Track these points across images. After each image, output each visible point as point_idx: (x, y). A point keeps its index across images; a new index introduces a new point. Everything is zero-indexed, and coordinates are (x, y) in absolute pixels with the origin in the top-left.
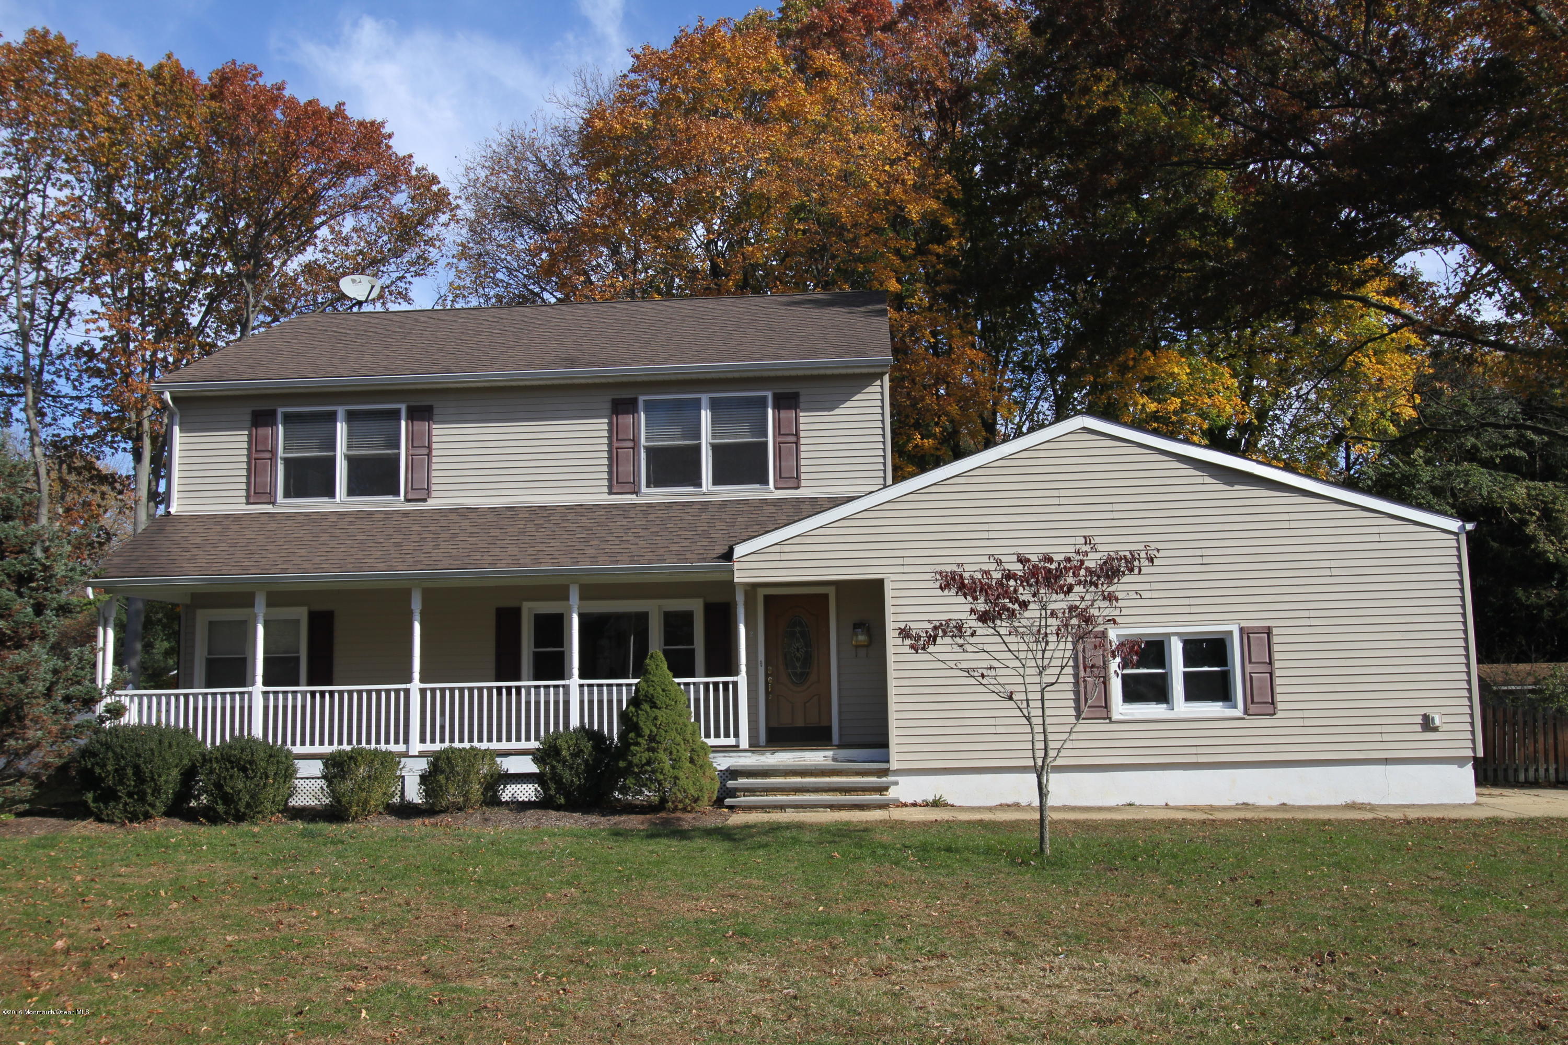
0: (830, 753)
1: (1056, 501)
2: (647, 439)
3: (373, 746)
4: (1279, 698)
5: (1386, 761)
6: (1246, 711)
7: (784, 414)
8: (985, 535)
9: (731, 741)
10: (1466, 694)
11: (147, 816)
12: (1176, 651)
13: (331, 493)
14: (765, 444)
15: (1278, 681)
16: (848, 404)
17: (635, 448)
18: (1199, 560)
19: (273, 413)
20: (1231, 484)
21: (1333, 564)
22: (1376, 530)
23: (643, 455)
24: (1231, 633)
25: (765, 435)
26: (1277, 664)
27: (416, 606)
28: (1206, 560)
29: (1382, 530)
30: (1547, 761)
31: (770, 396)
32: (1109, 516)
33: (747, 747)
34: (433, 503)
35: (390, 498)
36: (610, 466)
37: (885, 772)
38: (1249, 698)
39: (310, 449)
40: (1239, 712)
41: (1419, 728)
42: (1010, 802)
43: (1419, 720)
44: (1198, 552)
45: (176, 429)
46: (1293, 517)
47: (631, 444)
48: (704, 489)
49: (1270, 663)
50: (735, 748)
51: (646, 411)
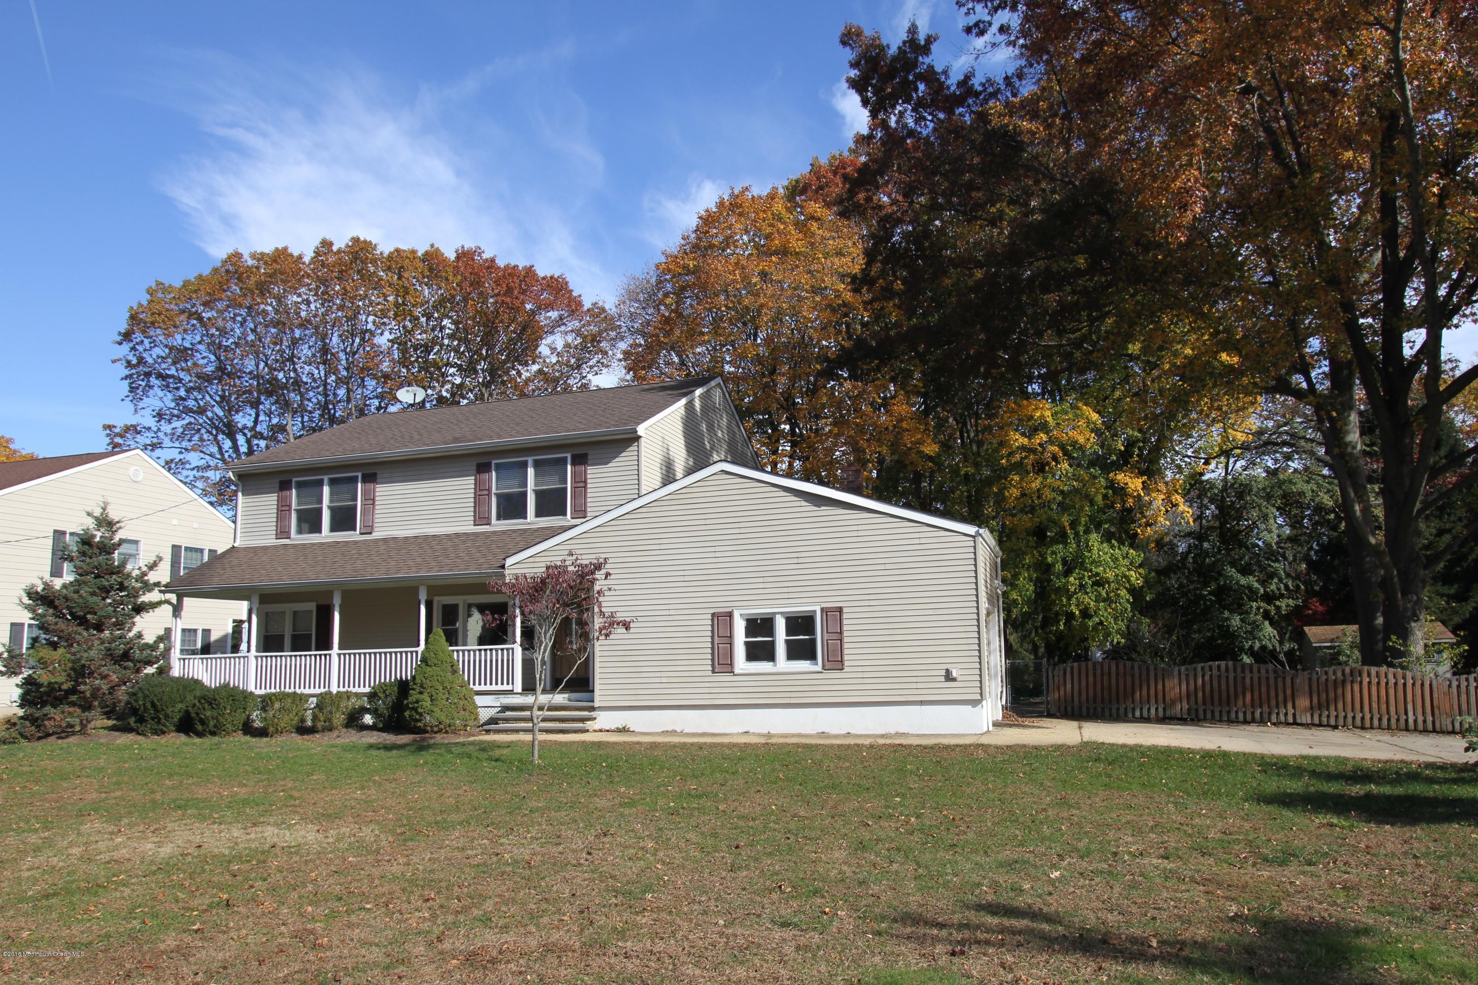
0: (566, 696)
1: (703, 522)
2: (497, 489)
3: (292, 690)
4: (846, 658)
5: (922, 703)
6: (823, 668)
7: (578, 468)
8: (657, 547)
9: (510, 687)
10: (977, 653)
11: (164, 733)
12: (780, 626)
13: (319, 531)
14: (566, 489)
15: (846, 646)
16: (617, 459)
17: (489, 495)
18: (796, 561)
19: (290, 482)
20: (819, 506)
21: (886, 561)
22: (917, 535)
23: (494, 500)
24: (815, 611)
25: (566, 483)
26: (845, 634)
27: (337, 601)
28: (800, 561)
29: (922, 535)
30: (1156, 702)
31: (569, 456)
32: (738, 531)
33: (520, 690)
34: (376, 535)
35: (352, 532)
36: (475, 507)
37: (593, 709)
38: (827, 659)
39: (311, 503)
40: (819, 668)
41: (943, 679)
42: (670, 729)
43: (943, 673)
44: (796, 555)
45: (240, 494)
46: (860, 528)
47: (486, 492)
48: (529, 520)
49: (841, 633)
50: (511, 692)
51: (496, 471)
